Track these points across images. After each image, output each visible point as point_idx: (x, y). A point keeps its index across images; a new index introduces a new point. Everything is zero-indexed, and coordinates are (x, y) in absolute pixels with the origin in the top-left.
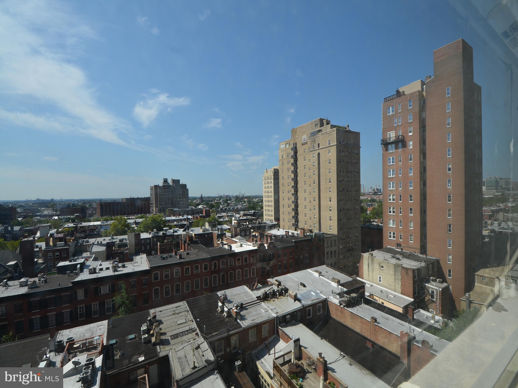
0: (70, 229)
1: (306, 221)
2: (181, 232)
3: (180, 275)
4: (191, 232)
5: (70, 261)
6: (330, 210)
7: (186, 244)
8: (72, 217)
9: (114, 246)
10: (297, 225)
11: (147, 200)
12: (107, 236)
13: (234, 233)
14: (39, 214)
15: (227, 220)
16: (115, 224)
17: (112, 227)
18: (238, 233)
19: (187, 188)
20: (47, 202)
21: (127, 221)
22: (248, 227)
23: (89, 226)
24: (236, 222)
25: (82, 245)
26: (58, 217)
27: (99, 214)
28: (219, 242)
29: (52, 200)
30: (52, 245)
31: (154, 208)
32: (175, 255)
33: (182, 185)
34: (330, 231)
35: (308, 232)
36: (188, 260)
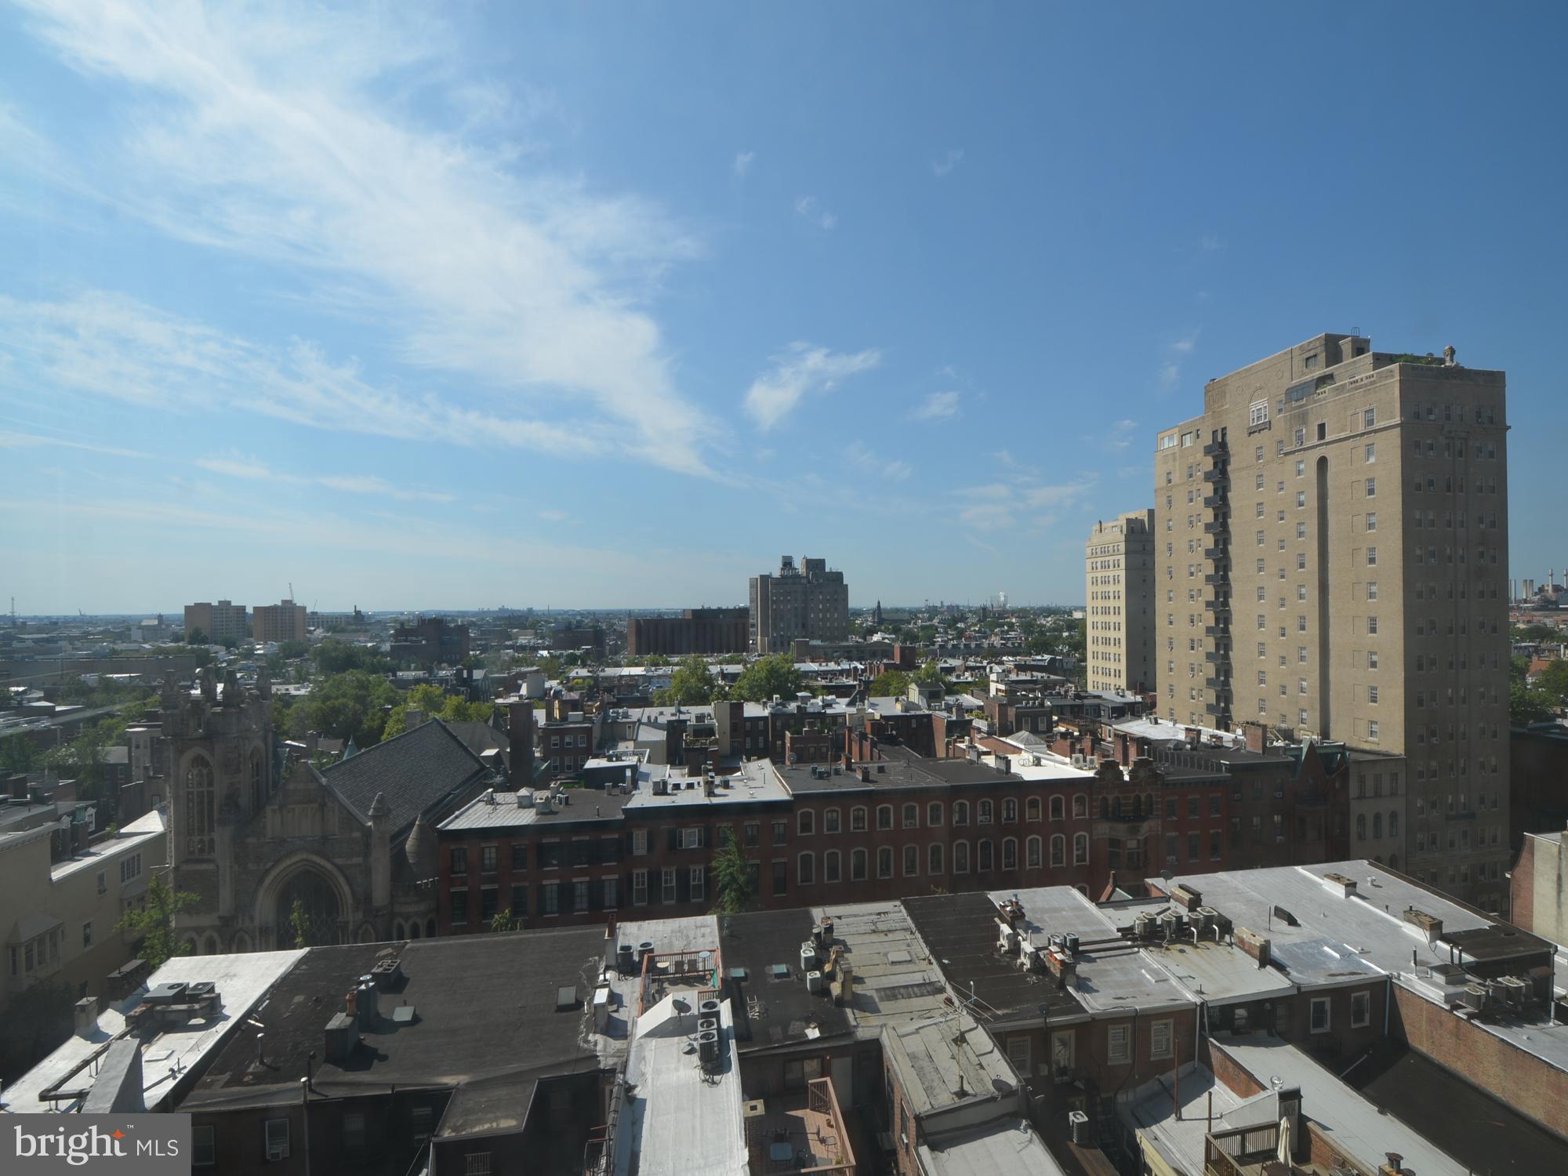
0: (586, 682)
1: (1263, 700)
2: (841, 706)
3: (866, 827)
4: (870, 711)
5: (610, 759)
6: (1374, 664)
7: (867, 745)
8: (578, 652)
9: (686, 732)
10: (1227, 709)
11: (741, 614)
12: (663, 705)
13: (996, 721)
14: (511, 642)
15: (970, 679)
16: (682, 676)
17: (674, 682)
18: (1012, 722)
19: (845, 583)
20: (520, 617)
21: (709, 670)
22: (1042, 705)
23: (621, 677)
24: (1002, 687)
25: (615, 722)
26: (549, 653)
27: (634, 647)
28: (962, 746)
29: (530, 610)
30: (558, 718)
31: (759, 637)
32: (846, 769)
33: (831, 573)
34: (1371, 739)
35: (1276, 737)
36: (886, 788)
